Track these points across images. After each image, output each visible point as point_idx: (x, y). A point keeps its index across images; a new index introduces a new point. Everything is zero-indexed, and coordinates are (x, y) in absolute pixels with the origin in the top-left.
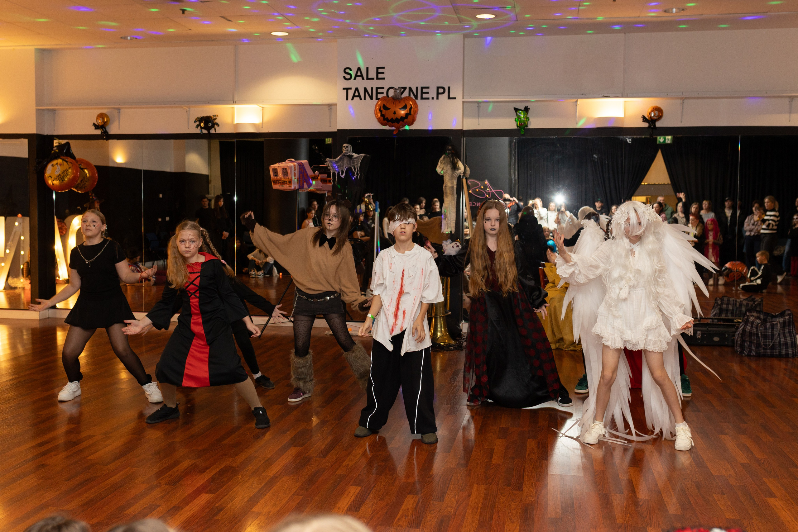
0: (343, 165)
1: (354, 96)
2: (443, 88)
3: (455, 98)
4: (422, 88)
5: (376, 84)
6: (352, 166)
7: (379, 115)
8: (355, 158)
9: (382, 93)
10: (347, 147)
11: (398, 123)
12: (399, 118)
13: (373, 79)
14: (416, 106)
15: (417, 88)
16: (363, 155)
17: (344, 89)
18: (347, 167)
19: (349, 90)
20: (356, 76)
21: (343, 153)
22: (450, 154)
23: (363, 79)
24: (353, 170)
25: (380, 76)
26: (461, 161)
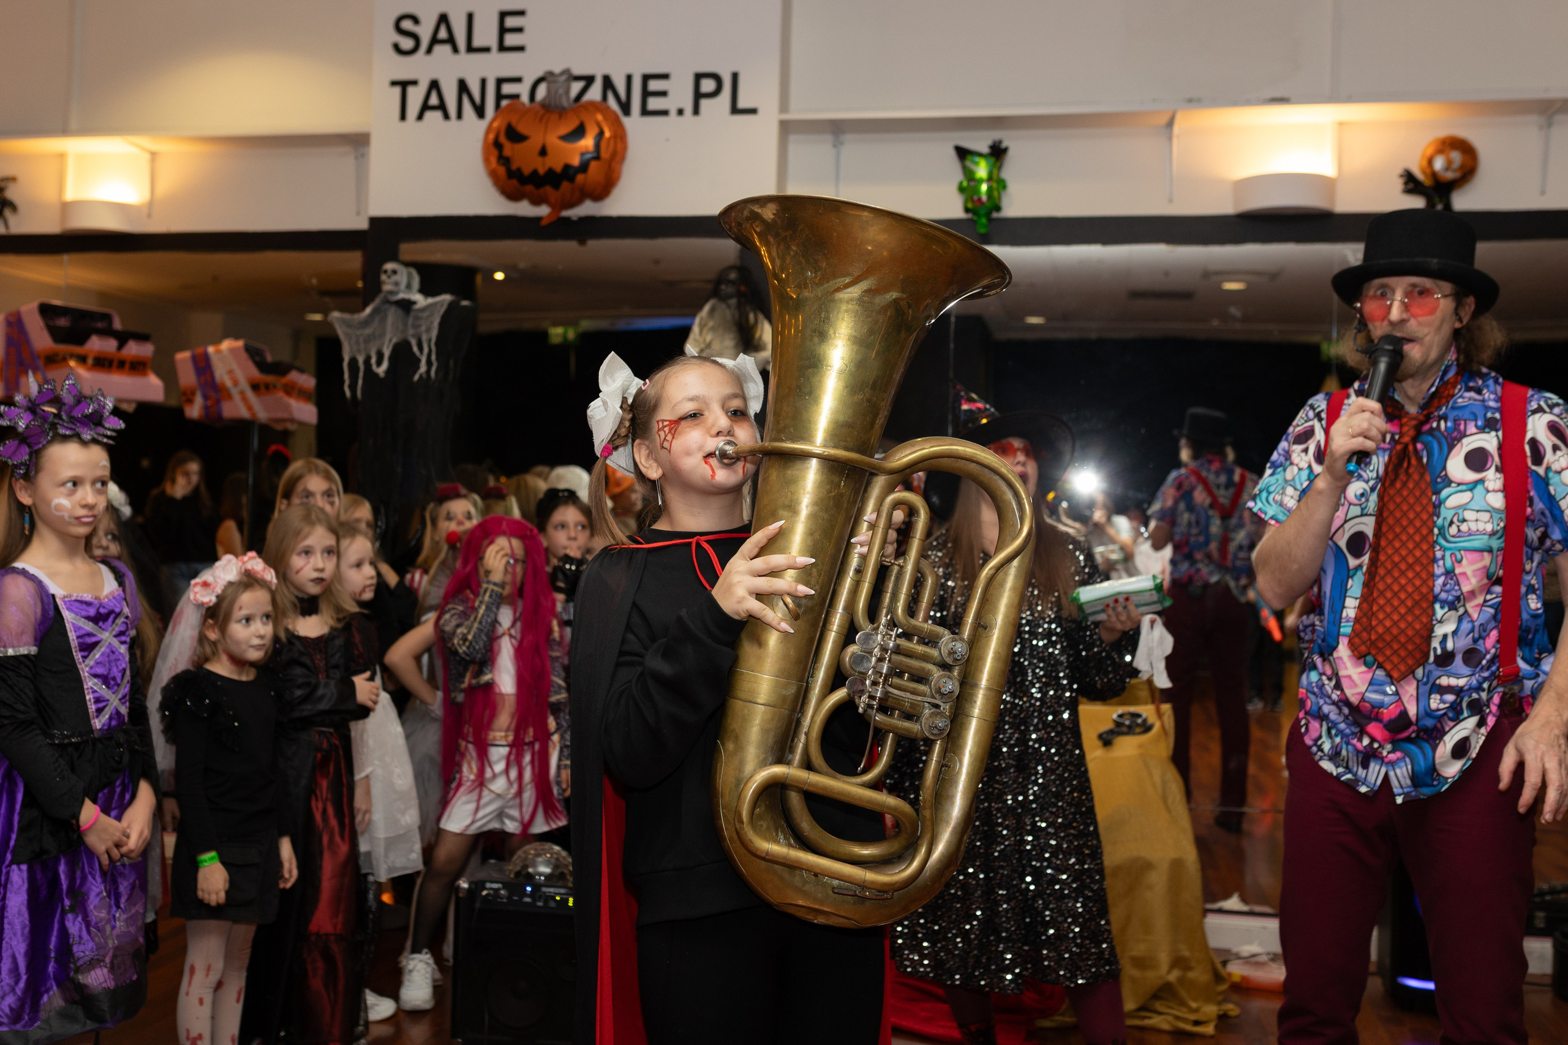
0: (382, 335)
1: (425, 107)
2: (717, 78)
3: (753, 111)
4: (646, 78)
5: (496, 65)
6: (413, 336)
7: (493, 160)
8: (423, 310)
9: (515, 97)
10: (395, 272)
11: (556, 186)
12: (558, 168)
13: (486, 50)
14: (620, 135)
15: (629, 79)
16: (447, 298)
17: (394, 83)
18: (394, 340)
19: (411, 90)
20: (435, 41)
21: (382, 296)
22: (730, 297)
23: (455, 50)
24: (415, 349)
25: (510, 40)
26: (770, 322)
